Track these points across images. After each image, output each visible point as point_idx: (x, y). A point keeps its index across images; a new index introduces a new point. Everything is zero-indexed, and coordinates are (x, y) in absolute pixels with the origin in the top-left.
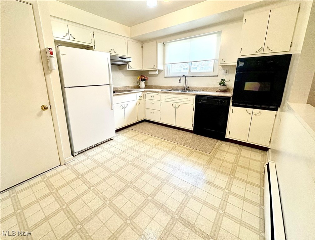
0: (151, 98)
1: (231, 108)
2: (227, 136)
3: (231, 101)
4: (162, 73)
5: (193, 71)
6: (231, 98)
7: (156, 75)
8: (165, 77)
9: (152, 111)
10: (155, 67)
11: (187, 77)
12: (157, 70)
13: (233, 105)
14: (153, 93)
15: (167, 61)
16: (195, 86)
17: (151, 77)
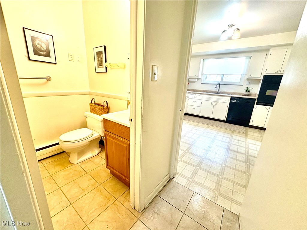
0: (194, 98)
1: (255, 106)
2: (251, 124)
3: (256, 101)
4: (199, 80)
5: (224, 80)
6: (256, 100)
7: (195, 82)
8: (201, 84)
9: (193, 107)
10: (197, 76)
11: (221, 84)
12: (196, 78)
13: (257, 104)
14: (196, 94)
15: (204, 72)
16: (225, 91)
17: (191, 83)
